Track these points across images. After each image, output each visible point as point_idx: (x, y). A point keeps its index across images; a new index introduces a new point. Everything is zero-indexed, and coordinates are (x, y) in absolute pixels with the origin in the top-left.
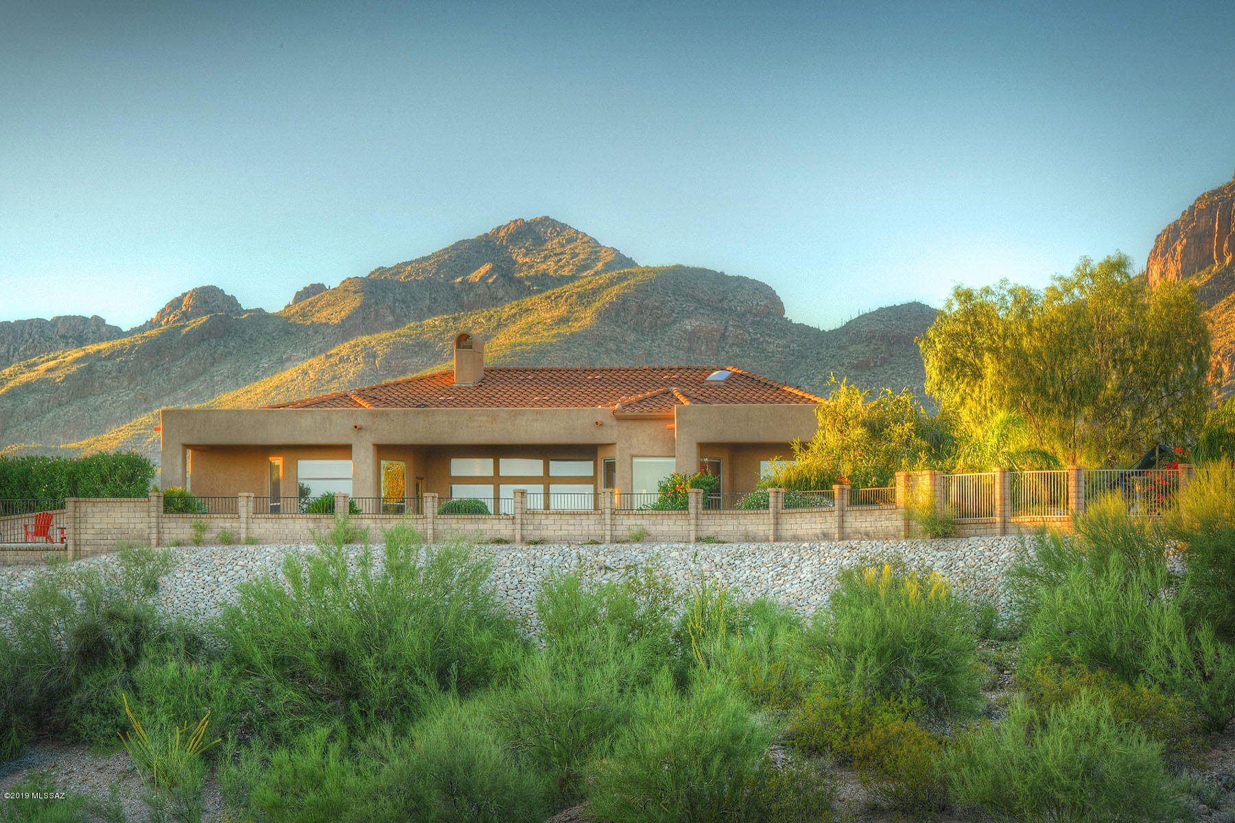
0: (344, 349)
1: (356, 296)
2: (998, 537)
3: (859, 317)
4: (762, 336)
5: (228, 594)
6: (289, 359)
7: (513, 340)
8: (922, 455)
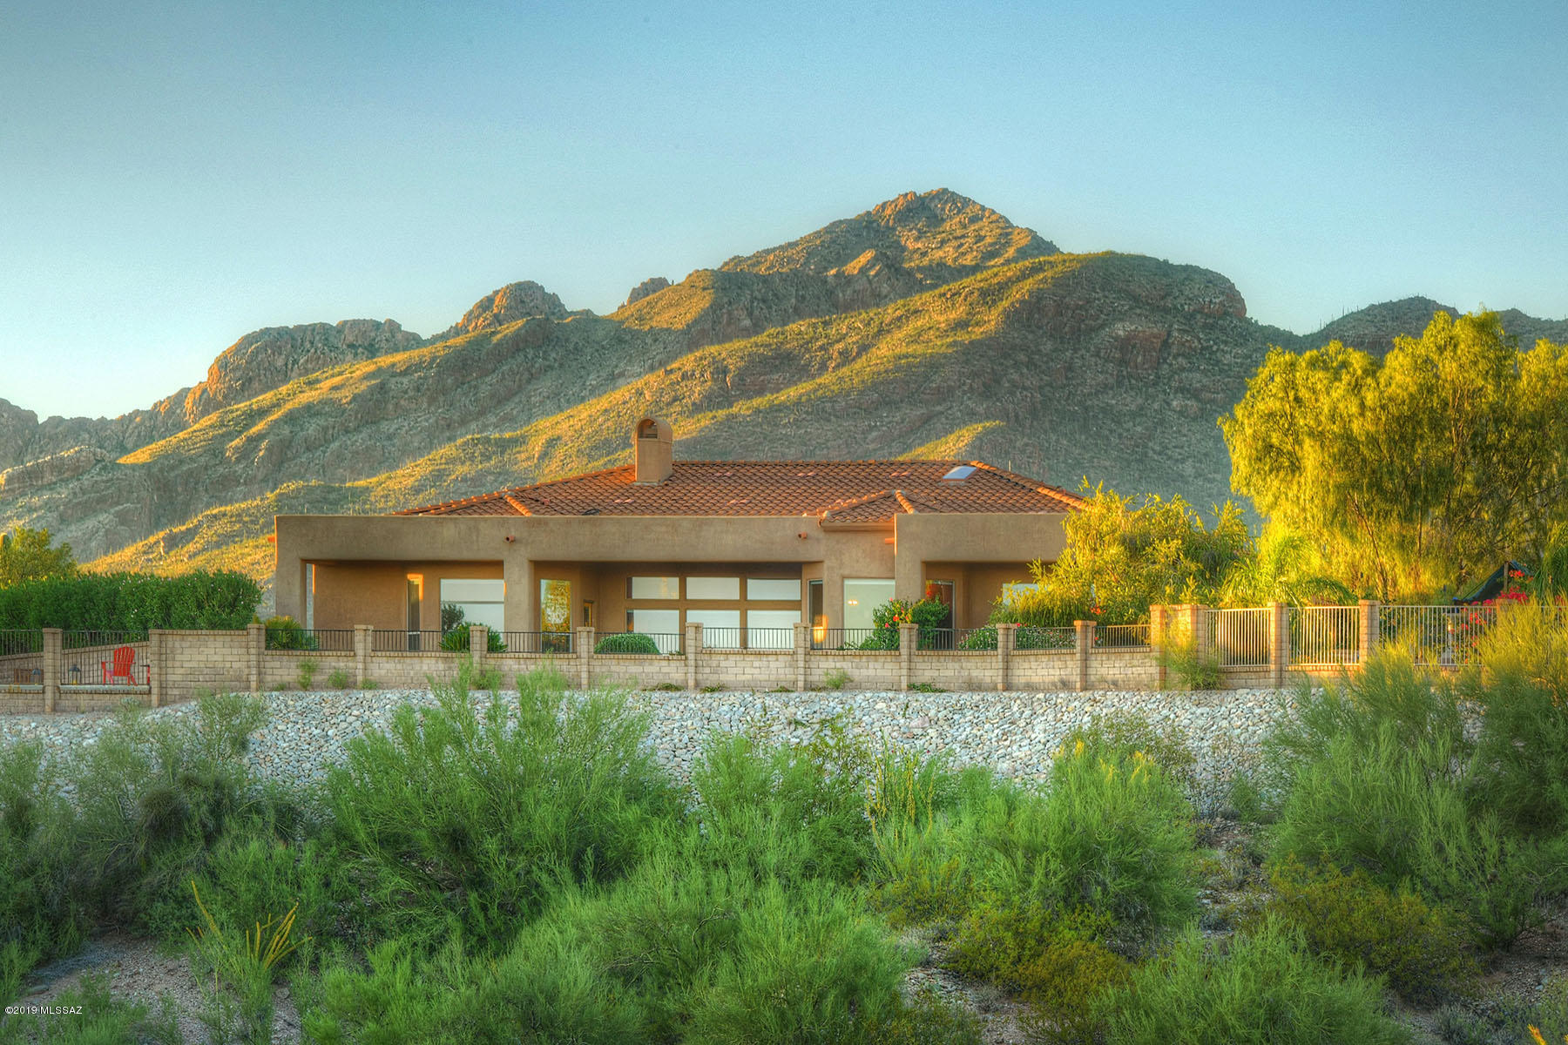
0: (688, 362)
1: (705, 293)
2: (1272, 690)
3: (1344, 318)
4: (1215, 344)
5: (338, 751)
6: (622, 375)
7: (897, 351)
8: (1190, 581)
